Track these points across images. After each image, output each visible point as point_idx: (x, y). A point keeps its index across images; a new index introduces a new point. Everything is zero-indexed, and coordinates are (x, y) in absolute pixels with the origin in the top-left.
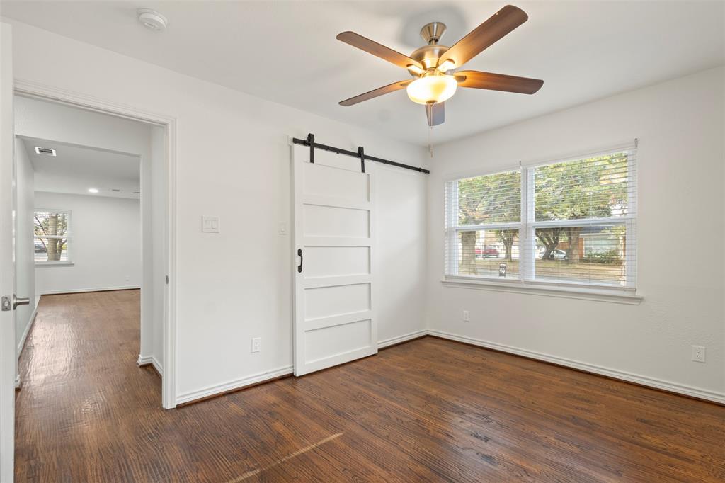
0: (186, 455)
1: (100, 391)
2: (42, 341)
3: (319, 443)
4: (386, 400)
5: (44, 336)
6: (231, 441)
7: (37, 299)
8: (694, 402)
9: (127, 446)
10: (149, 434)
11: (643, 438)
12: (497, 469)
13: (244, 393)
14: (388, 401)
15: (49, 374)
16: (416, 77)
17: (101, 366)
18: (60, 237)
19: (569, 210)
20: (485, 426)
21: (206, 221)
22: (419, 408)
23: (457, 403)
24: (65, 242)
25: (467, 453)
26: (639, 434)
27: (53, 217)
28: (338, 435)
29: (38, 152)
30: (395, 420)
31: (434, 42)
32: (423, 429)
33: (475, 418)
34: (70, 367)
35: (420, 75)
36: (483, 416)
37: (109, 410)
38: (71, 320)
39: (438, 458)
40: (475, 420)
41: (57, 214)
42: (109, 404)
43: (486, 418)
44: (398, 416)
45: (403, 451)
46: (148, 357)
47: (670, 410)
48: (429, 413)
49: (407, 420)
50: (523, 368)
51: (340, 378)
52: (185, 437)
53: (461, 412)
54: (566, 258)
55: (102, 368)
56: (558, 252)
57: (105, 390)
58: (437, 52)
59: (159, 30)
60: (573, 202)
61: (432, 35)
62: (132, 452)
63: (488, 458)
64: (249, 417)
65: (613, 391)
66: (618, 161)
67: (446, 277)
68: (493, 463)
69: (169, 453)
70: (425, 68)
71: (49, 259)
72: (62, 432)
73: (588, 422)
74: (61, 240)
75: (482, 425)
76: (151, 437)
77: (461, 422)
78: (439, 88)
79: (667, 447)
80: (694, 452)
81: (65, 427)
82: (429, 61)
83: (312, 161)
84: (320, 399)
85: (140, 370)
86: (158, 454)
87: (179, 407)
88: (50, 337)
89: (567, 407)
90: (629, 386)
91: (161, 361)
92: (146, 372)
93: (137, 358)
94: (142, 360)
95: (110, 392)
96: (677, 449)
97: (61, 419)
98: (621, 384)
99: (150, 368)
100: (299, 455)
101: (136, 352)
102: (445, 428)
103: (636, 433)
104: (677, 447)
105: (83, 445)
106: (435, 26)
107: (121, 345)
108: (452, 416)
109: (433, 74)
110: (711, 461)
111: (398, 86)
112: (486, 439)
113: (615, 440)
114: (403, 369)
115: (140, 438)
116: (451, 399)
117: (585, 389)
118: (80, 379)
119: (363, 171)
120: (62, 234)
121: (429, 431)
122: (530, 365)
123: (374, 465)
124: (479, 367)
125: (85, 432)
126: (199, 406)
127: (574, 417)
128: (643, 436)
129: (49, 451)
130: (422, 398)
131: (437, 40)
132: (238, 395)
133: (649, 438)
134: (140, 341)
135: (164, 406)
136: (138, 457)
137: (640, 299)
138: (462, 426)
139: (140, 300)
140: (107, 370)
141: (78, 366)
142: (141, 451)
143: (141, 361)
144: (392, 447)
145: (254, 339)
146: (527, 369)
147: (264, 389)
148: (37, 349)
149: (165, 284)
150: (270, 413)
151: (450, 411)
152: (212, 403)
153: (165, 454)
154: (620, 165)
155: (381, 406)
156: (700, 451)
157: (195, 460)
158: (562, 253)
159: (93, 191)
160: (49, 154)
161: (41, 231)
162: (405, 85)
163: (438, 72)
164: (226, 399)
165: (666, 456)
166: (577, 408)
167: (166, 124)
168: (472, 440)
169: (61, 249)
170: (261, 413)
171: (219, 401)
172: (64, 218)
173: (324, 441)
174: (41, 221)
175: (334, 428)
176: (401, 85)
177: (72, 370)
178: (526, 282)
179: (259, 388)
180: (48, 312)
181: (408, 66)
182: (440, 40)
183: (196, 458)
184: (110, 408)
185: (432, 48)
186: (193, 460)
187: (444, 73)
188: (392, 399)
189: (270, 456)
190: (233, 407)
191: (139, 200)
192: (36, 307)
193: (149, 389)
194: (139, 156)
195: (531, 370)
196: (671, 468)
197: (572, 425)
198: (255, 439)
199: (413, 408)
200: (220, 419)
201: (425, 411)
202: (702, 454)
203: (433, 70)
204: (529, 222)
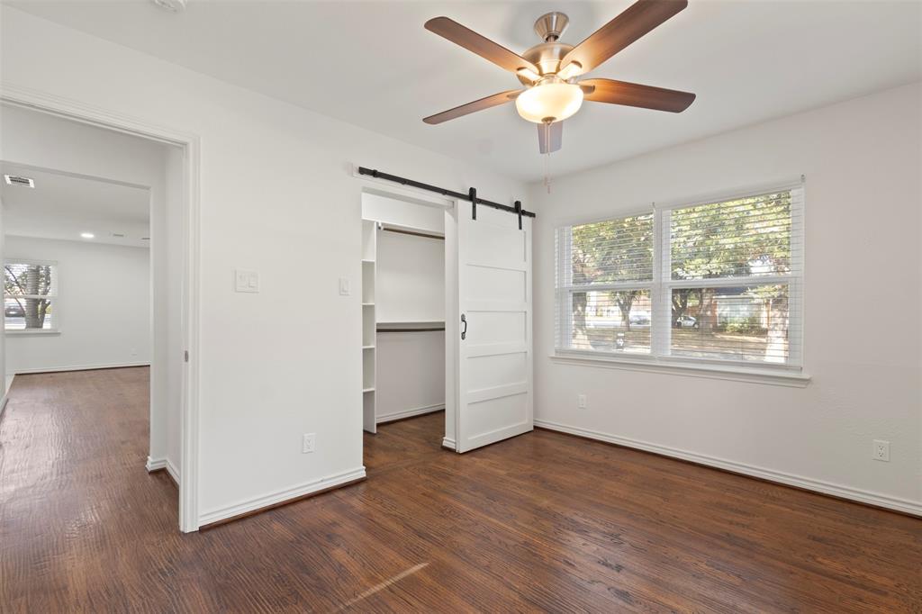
0: (212, 600)
1: (92, 509)
2: (14, 438)
3: (397, 578)
4: (483, 515)
5: (17, 431)
6: (274, 577)
7: (9, 381)
8: (876, 512)
9: (129, 589)
10: (161, 571)
11: (818, 562)
12: (636, 610)
13: (292, 508)
14: (486, 517)
15: (21, 485)
16: (528, 86)
17: (94, 473)
18: (43, 297)
19: (703, 267)
20: (615, 550)
21: (241, 277)
22: (526, 526)
23: (576, 518)
24: (49, 303)
25: (595, 587)
26: (814, 558)
27: (34, 271)
28: (422, 566)
29: (9, 182)
30: (497, 544)
31: (552, 39)
32: (535, 555)
33: (601, 538)
34: (52, 474)
35: (534, 83)
36: (612, 535)
37: (104, 536)
38: (55, 408)
39: (557, 597)
40: (603, 542)
41: (39, 267)
42: (104, 527)
43: (615, 539)
44: (500, 538)
45: (510, 587)
46: (159, 459)
47: (848, 523)
48: (542, 532)
49: (513, 543)
50: (657, 469)
51: (420, 486)
52: (211, 573)
53: (582, 531)
54: (696, 326)
55: (96, 476)
56: (685, 318)
57: (99, 507)
58: (557, 51)
59: (175, 11)
60: (709, 256)
61: (549, 29)
62: (136, 596)
63: (623, 595)
64: (299, 542)
65: (774, 499)
66: (764, 205)
67: (557, 352)
68: (630, 602)
69: (188, 597)
70: (541, 74)
71: (28, 327)
72: (37, 569)
73: (748, 542)
74: (44, 301)
75: (612, 548)
76: (164, 574)
77: (584, 545)
78: (561, 101)
79: (851, 575)
80: (885, 581)
81: (40, 562)
82: (547, 63)
83: (474, 218)
84: (396, 516)
85: (149, 477)
86: (173, 598)
87: (203, 530)
88: (25, 432)
89: (718, 521)
90: (793, 492)
91: (178, 464)
92: (157, 481)
93: (145, 461)
94: (152, 463)
95: (106, 509)
96: (864, 577)
97: (36, 550)
98: (783, 490)
99: (163, 475)
100: (369, 597)
101: (144, 453)
102: (564, 553)
103: (810, 555)
104: (863, 574)
105: (65, 588)
106: (555, 17)
107: (123, 443)
108: (572, 536)
109: (551, 82)
110: (908, 592)
111: (504, 97)
112: (619, 568)
113: (784, 566)
114: (502, 472)
115: (148, 576)
116: (569, 513)
117: (738, 497)
118: (65, 491)
119: (520, 228)
120: (45, 292)
121: (543, 558)
122: (666, 465)
123: (472, 608)
124: (602, 469)
125: (68, 568)
126: (230, 528)
127: (728, 535)
128: (820, 559)
129: (16, 597)
130: (529, 511)
131: (556, 37)
132: (282, 510)
133: (826, 562)
134: (149, 437)
135: (182, 529)
136: (143, 604)
137: (807, 381)
138: (585, 549)
139: (149, 381)
140: (103, 479)
141: (62, 473)
142: (148, 595)
143: (150, 466)
144: (495, 582)
145: (306, 435)
146: (662, 470)
147: (319, 501)
148: (6, 449)
149: (184, 363)
150: (328, 536)
151: (568, 529)
152: (249, 523)
153: (183, 599)
154: (767, 211)
155: (477, 524)
156: (893, 579)
157: (224, 607)
158: (690, 320)
159: (88, 236)
160: (24, 185)
161: (17, 289)
162: (514, 96)
163: (558, 80)
164: (267, 517)
165: (851, 587)
166: (731, 523)
167: (185, 144)
168: (601, 570)
169: (44, 312)
170: (316, 537)
171: (257, 520)
172: (48, 271)
173: (403, 575)
174: (16, 276)
175: (417, 557)
176: (508, 96)
177: (54, 478)
178: (661, 359)
179: (312, 501)
180: (24, 397)
181: (519, 69)
182: (561, 36)
183: (226, 605)
184: (106, 533)
185: (551, 46)
186: (222, 607)
187: (566, 81)
188: (490, 514)
189: (329, 599)
190: (278, 528)
191: (148, 249)
192: (7, 390)
193: (161, 505)
194: (148, 188)
195: (667, 471)
196: (860, 603)
197: (728, 546)
198: (308, 574)
199: (519, 526)
200: (260, 546)
201: (535, 530)
202: (896, 583)
203: (551, 76)
204: (664, 280)
